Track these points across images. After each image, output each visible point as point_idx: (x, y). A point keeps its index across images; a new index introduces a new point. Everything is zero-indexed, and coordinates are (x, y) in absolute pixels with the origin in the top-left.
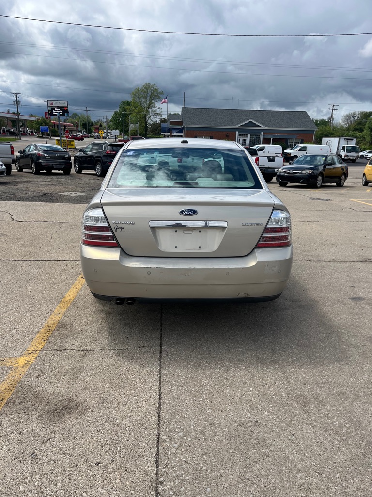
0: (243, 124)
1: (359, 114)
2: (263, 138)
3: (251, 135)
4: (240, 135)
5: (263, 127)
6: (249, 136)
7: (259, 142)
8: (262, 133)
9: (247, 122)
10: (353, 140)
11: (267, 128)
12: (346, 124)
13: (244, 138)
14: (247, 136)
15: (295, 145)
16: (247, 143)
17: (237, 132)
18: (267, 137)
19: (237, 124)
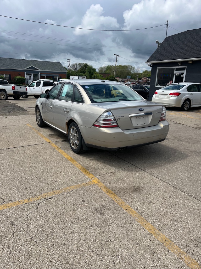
0: (28, 68)
1: (78, 64)
2: (40, 76)
3: (33, 74)
4: (27, 74)
5: (39, 70)
6: (32, 74)
7: (38, 78)
8: (39, 73)
9: (30, 67)
10: (84, 77)
11: (41, 70)
12: (73, 69)
13: (30, 75)
14: (31, 74)
15: (58, 80)
16: (31, 78)
17: (25, 72)
18: (42, 75)
19: (24, 68)
